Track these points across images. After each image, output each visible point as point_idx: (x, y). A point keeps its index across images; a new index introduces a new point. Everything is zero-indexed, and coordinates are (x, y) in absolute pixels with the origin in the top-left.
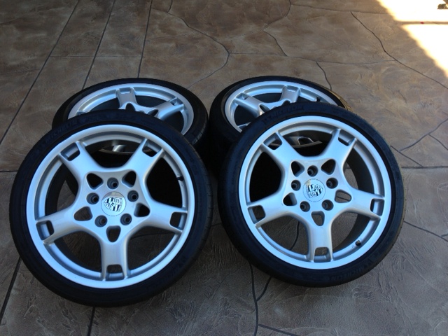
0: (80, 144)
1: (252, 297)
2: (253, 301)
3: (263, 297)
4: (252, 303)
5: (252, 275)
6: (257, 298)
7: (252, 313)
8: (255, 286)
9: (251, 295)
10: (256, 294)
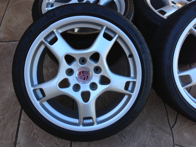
0: (57, 31)
1: (169, 126)
2: (169, 128)
3: (175, 126)
4: (169, 130)
5: (167, 111)
6: (171, 127)
7: (169, 136)
8: (169, 118)
9: (167, 124)
10: (170, 123)
